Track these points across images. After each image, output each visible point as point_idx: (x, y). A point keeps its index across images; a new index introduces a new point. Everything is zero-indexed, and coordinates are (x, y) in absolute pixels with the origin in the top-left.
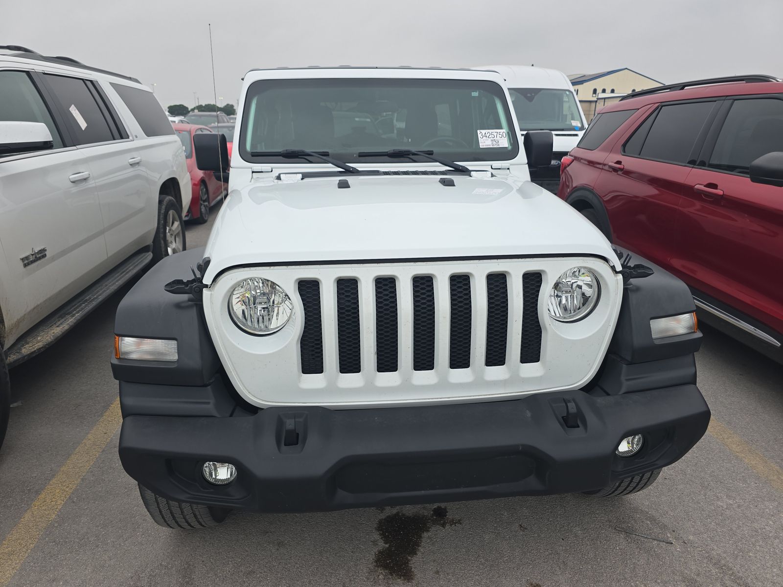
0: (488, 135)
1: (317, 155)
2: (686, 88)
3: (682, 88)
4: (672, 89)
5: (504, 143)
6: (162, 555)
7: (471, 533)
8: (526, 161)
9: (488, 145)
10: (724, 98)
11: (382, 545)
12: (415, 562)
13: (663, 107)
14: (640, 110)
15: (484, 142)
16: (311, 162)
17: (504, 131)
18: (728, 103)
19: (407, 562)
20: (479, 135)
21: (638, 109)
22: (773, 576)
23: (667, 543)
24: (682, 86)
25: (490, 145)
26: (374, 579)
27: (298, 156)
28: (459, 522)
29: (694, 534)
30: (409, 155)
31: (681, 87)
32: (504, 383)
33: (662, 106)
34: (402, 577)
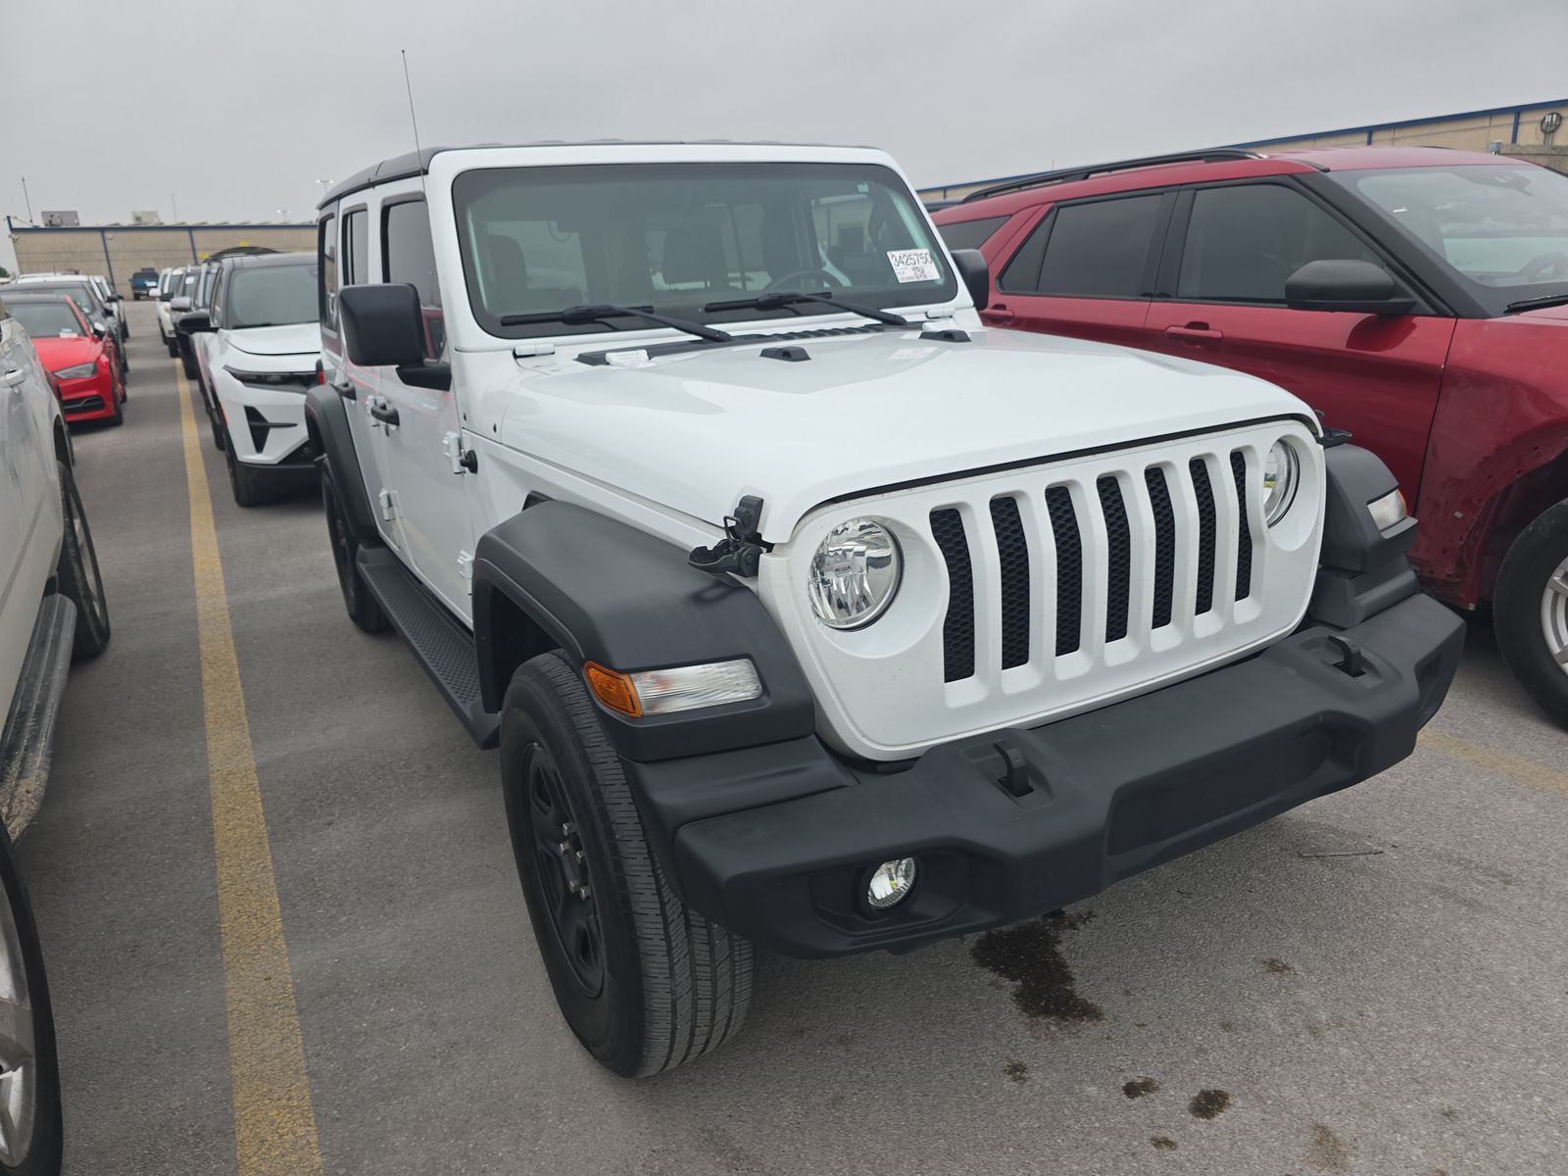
0: (905, 260)
1: (642, 313)
2: (1092, 176)
3: (1086, 178)
4: (1066, 179)
5: (932, 273)
6: (637, 1135)
7: (1121, 924)
8: (972, 303)
9: (908, 278)
10: (1178, 187)
11: (1010, 986)
12: (1083, 988)
13: (1061, 210)
14: (1014, 218)
15: (903, 273)
16: (616, 330)
17: (925, 251)
18: (1187, 194)
19: (1071, 995)
20: (892, 261)
21: (1011, 215)
22: (1521, 855)
23: (1376, 853)
24: (1086, 173)
25: (911, 278)
26: (1046, 1035)
27: (593, 318)
28: (1090, 914)
29: (1396, 833)
30: (791, 302)
31: (1084, 175)
32: (1216, 639)
33: (1060, 207)
34: (1085, 1018)
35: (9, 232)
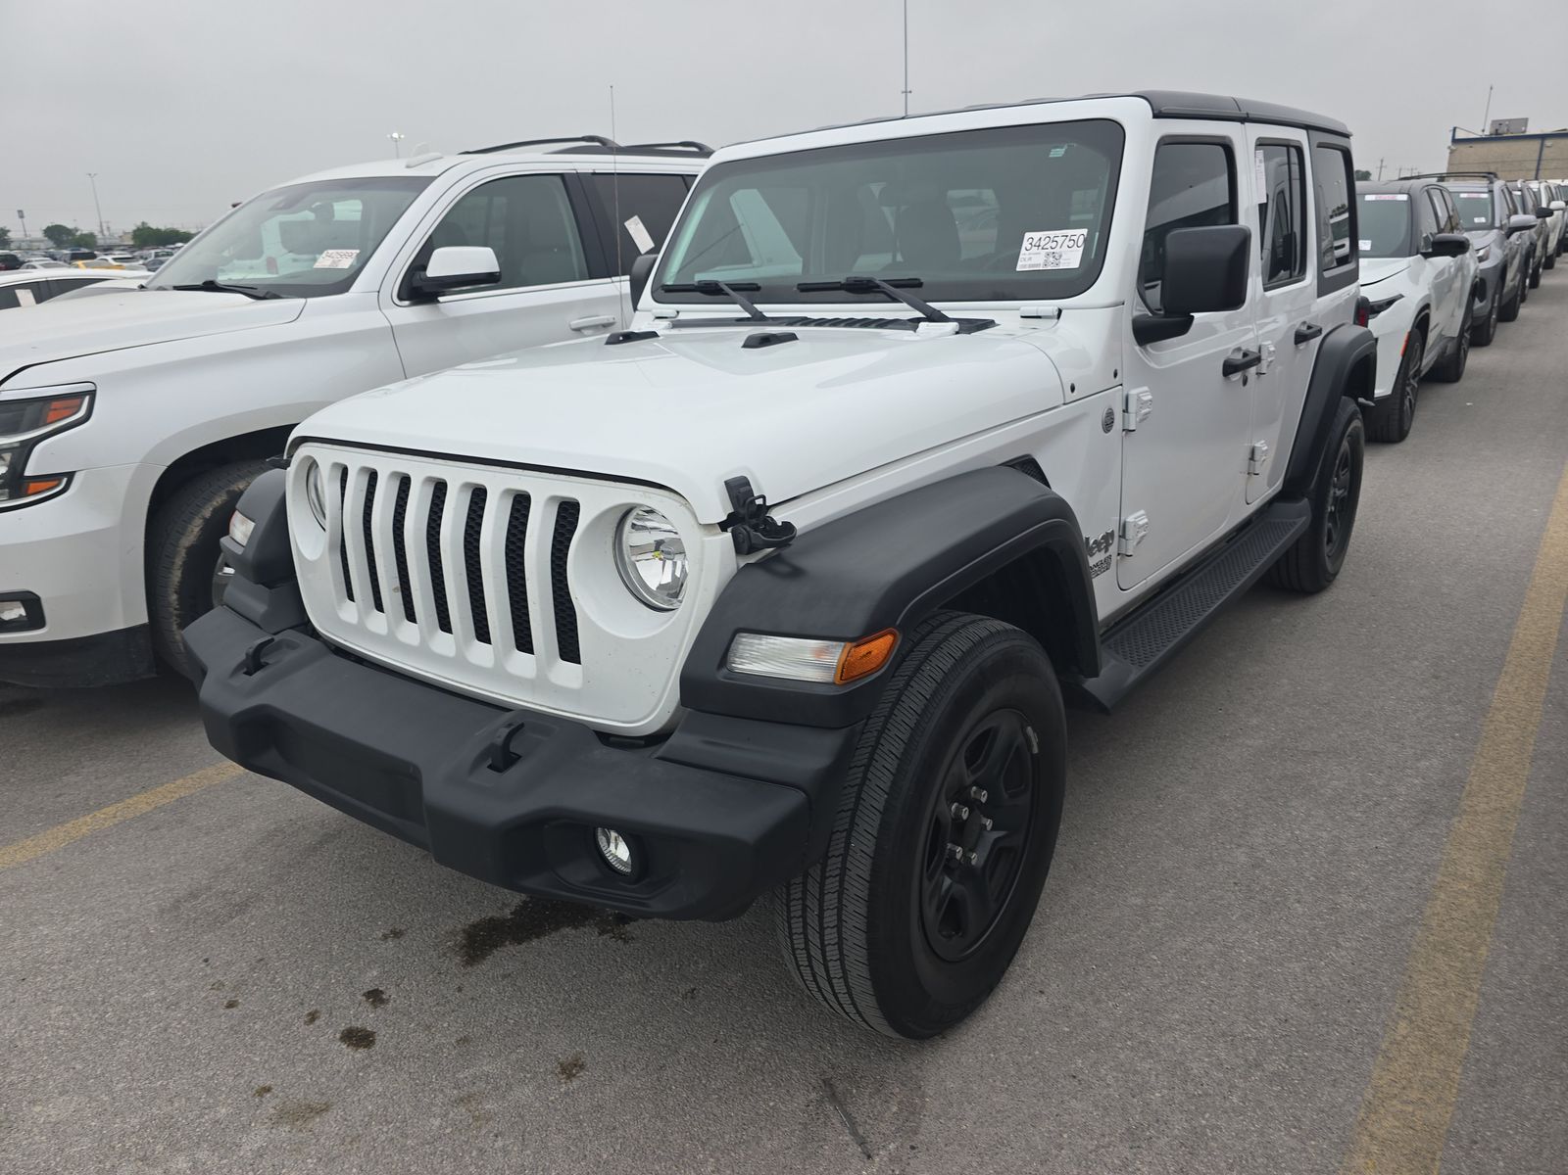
0: (1043, 243)
11: (506, 913)
15: (1030, 259)
19: (498, 946)
20: (1026, 244)
34: (467, 958)
35: (1450, 144)
